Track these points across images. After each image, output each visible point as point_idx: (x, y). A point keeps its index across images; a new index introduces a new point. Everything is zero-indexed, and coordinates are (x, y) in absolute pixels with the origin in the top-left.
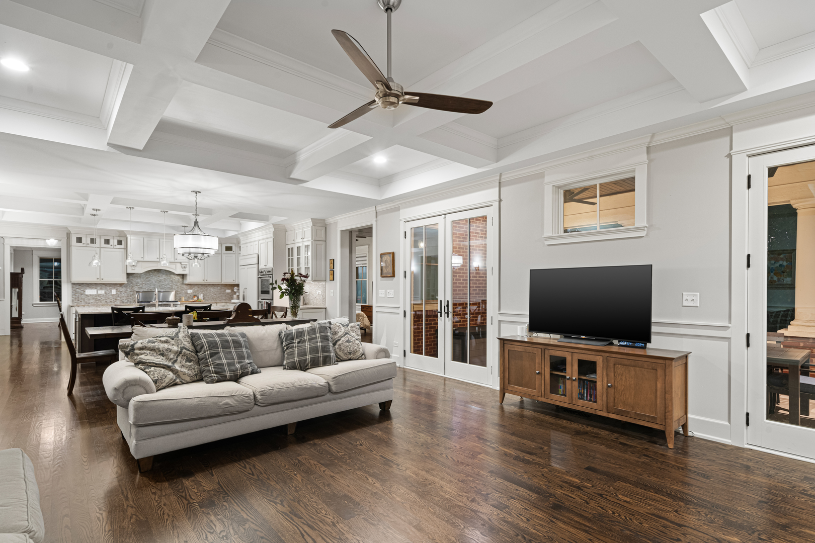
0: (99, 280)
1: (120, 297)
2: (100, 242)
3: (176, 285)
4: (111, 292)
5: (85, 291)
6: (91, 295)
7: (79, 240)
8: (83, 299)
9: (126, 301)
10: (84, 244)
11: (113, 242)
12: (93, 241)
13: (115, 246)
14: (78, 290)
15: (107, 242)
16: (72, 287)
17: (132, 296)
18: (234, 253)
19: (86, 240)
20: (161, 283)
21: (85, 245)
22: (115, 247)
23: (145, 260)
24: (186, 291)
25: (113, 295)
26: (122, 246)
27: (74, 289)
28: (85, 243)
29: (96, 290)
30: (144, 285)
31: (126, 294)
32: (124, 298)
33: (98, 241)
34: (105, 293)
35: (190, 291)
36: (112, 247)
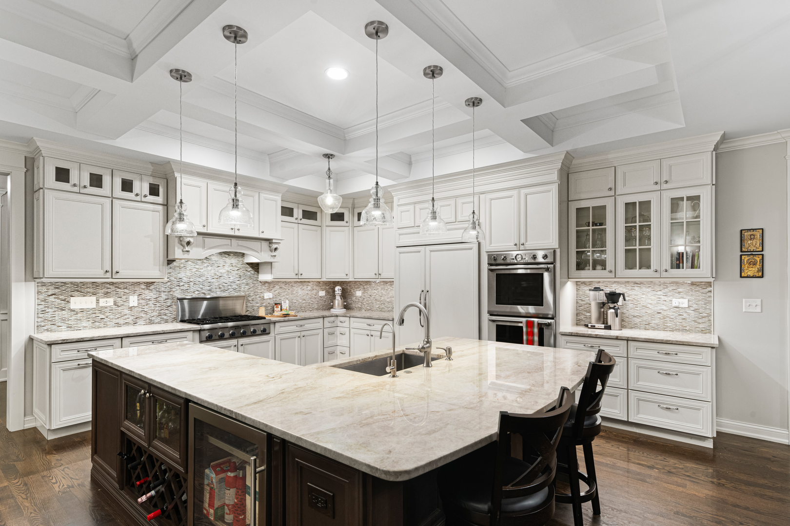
0: (109, 275)
1: (146, 313)
2: (112, 184)
3: (247, 284)
4: (127, 300)
5: (68, 302)
6: (82, 311)
7: (62, 175)
8: (63, 320)
9: (158, 320)
10: (75, 185)
11: (141, 187)
12: (96, 181)
13: (145, 196)
14: (52, 298)
15: (127, 186)
16: (39, 292)
17: (170, 309)
18: (347, 225)
19: (80, 177)
20: (222, 280)
21: (76, 189)
22: (143, 199)
23: (210, 231)
24: (262, 295)
25: (131, 308)
26: (160, 199)
27: (42, 297)
28: (77, 182)
29: (94, 298)
30: (192, 284)
31: (158, 304)
32: (155, 314)
33: (106, 180)
34: (115, 304)
35: (268, 295)
36: (138, 198)
